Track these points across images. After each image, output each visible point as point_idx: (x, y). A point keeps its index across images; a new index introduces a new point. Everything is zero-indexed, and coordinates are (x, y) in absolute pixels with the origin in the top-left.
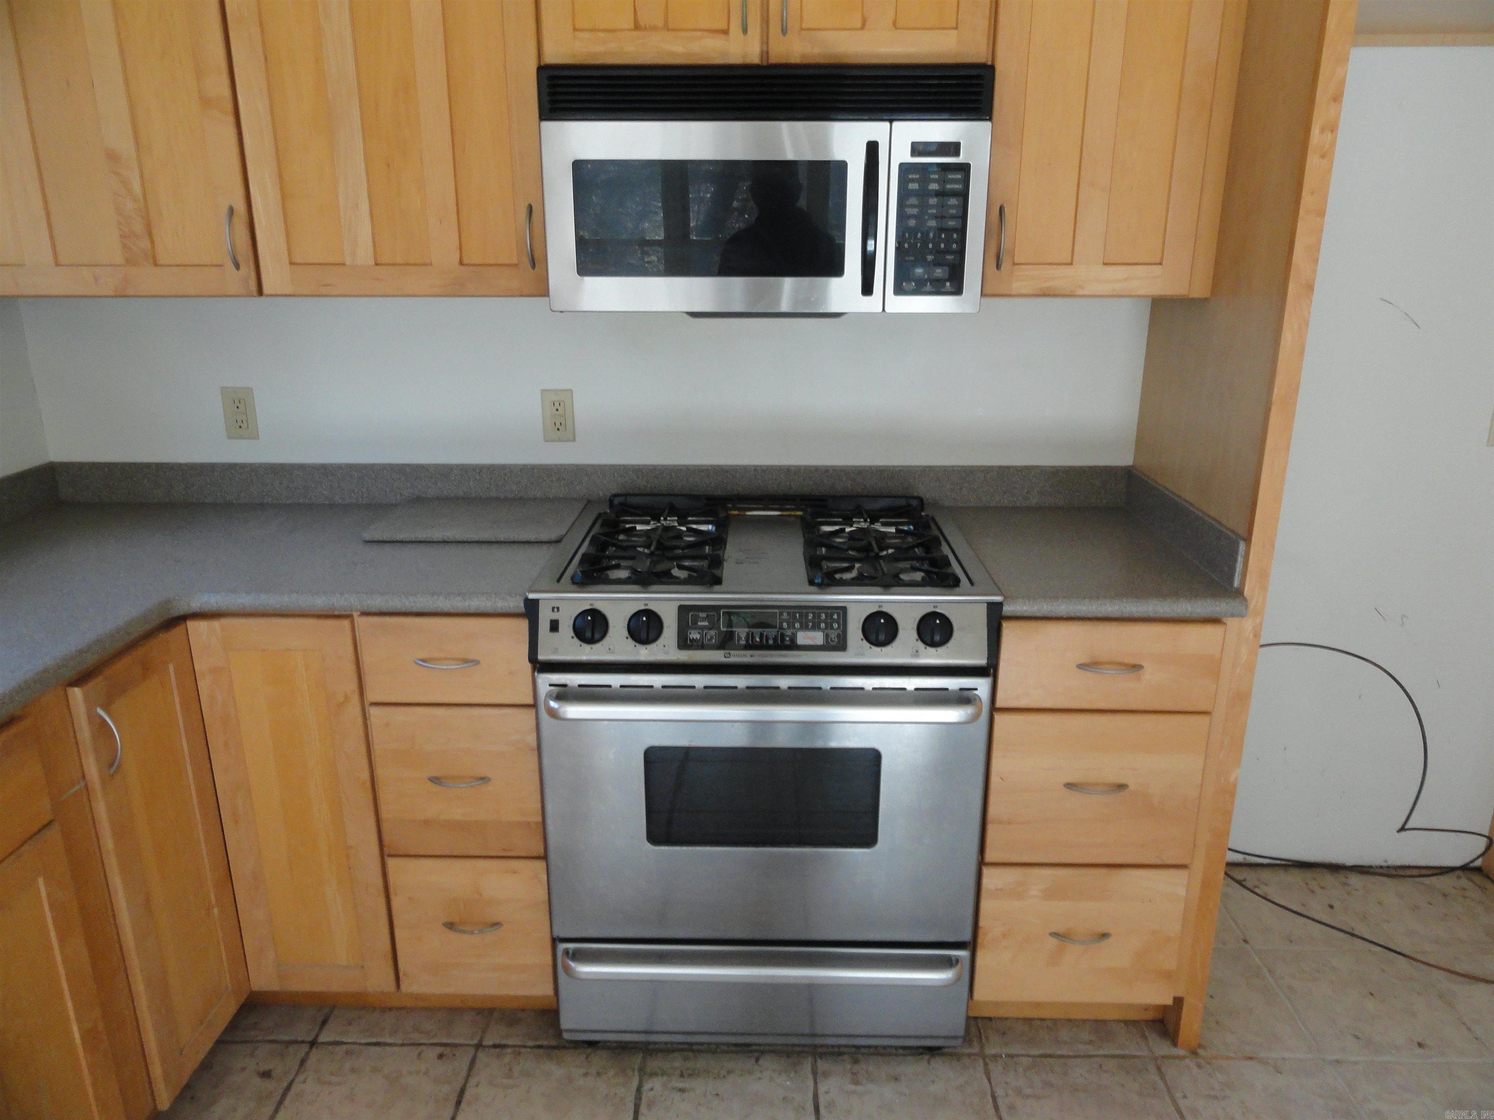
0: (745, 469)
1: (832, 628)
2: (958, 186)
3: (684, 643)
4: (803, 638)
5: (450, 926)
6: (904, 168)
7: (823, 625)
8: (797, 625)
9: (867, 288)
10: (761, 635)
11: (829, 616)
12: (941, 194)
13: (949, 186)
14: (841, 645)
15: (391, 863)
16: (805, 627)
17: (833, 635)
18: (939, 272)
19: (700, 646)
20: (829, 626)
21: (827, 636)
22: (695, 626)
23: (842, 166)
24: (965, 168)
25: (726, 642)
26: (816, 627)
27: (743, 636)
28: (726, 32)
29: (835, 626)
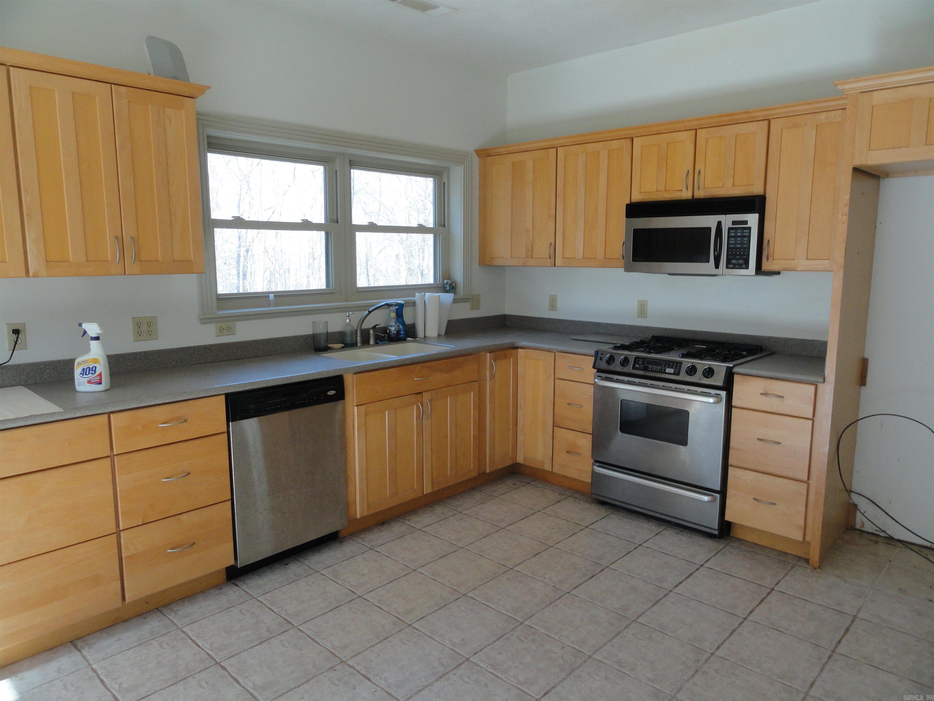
0: (701, 332)
1: (677, 368)
2: (747, 234)
3: (634, 368)
4: (668, 370)
5: (568, 452)
6: (730, 229)
7: (674, 367)
8: (667, 366)
9: (717, 266)
10: (656, 368)
11: (677, 365)
12: (742, 237)
13: (744, 234)
14: (678, 374)
15: (555, 428)
16: (669, 367)
17: (677, 370)
18: (741, 261)
19: (638, 369)
20: (676, 368)
21: (675, 371)
22: (638, 363)
23: (709, 229)
24: (750, 229)
25: (645, 369)
26: (672, 368)
27: (651, 367)
28: (682, 191)
29: (678, 368)
